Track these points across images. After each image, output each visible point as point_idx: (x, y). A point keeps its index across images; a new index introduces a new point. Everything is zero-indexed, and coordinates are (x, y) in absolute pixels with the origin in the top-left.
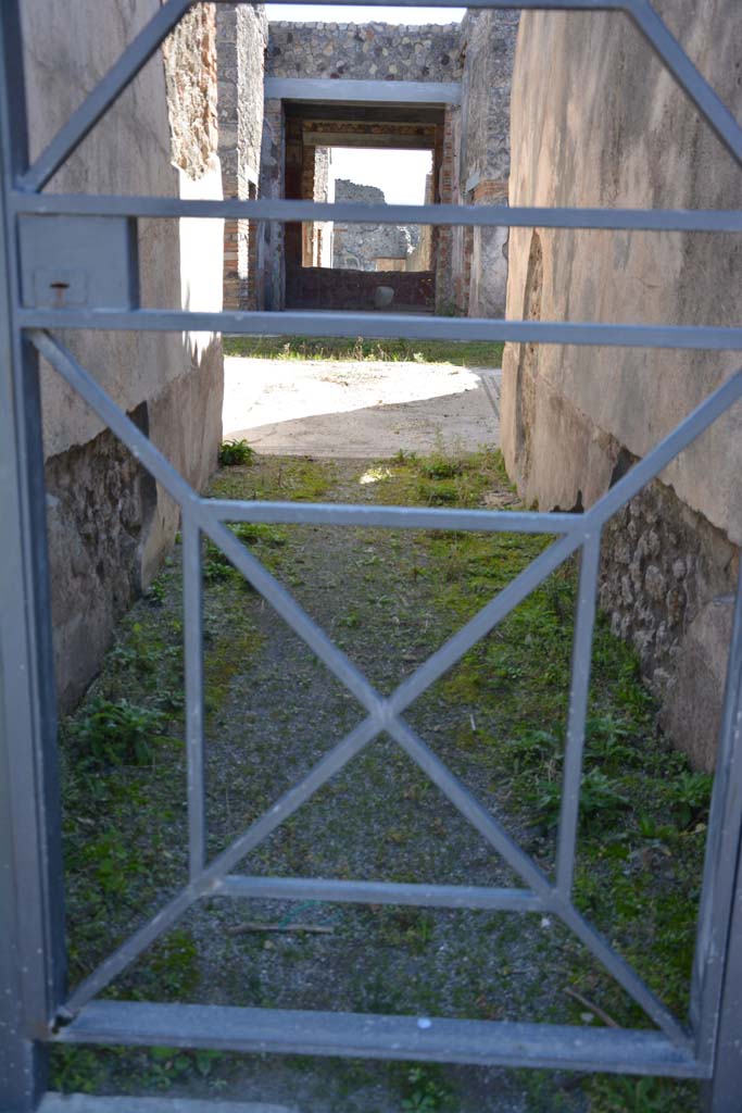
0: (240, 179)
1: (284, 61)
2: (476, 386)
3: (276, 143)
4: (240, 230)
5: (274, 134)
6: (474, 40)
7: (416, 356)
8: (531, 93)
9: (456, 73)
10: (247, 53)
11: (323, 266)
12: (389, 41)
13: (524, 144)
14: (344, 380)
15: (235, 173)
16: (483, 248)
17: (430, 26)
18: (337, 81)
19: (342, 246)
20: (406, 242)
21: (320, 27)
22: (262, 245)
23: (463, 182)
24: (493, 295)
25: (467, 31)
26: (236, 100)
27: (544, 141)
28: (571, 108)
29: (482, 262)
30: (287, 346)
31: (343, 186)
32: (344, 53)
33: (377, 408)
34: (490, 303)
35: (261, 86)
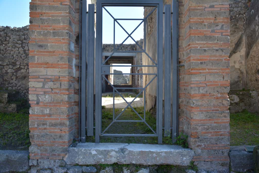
7: (130, 97)
9: (135, 51)
11: (112, 84)
12: (123, 46)
20: (127, 81)
21: (111, 45)
23: (137, 69)
25: (136, 45)
31: (115, 71)
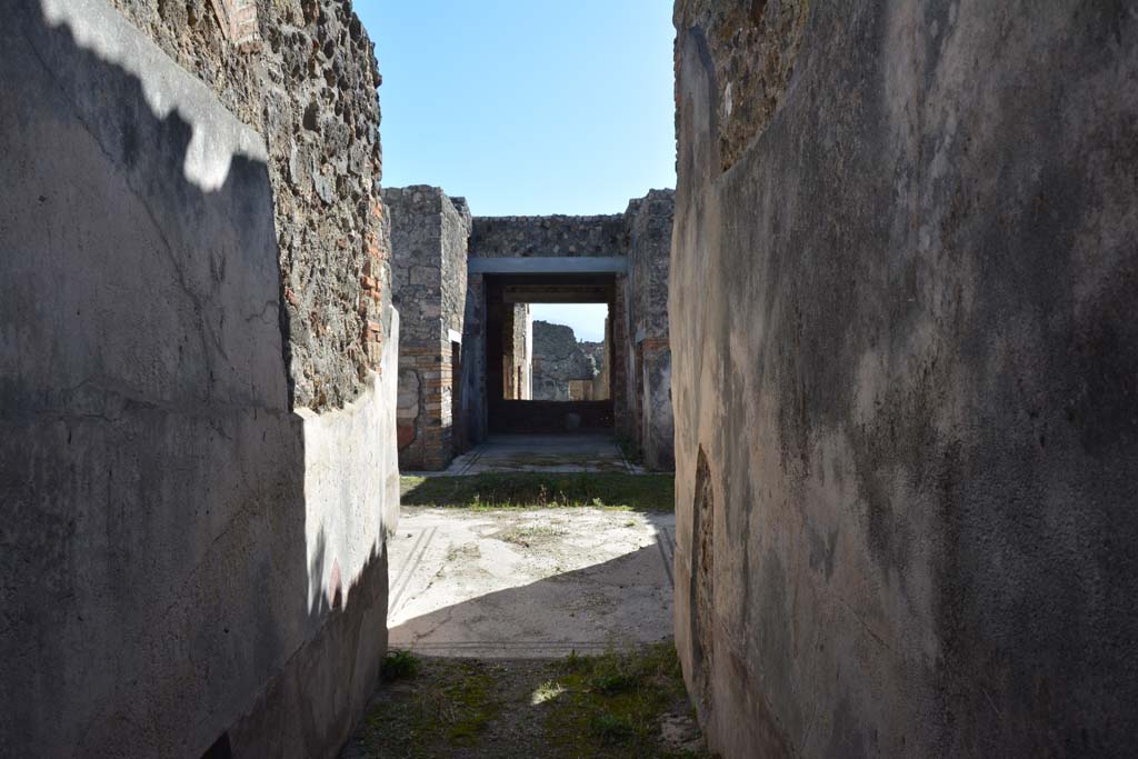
0: (442, 341)
1: (484, 245)
2: (651, 543)
3: (478, 306)
4: (443, 384)
5: (476, 300)
6: (636, 226)
7: (596, 501)
8: (688, 308)
9: (624, 250)
10: (451, 244)
11: (523, 398)
12: (569, 228)
13: (684, 355)
14: (526, 539)
15: (439, 338)
16: (652, 394)
17: (600, 217)
18: (526, 259)
19: (541, 371)
20: (592, 366)
22: (465, 391)
23: (633, 334)
24: (663, 433)
25: (630, 219)
26: (440, 281)
27: (706, 359)
28: (734, 340)
29: (652, 404)
30: (477, 498)
31: (540, 324)
32: (533, 238)
33: (554, 579)
34: (661, 438)
35: (465, 266)
